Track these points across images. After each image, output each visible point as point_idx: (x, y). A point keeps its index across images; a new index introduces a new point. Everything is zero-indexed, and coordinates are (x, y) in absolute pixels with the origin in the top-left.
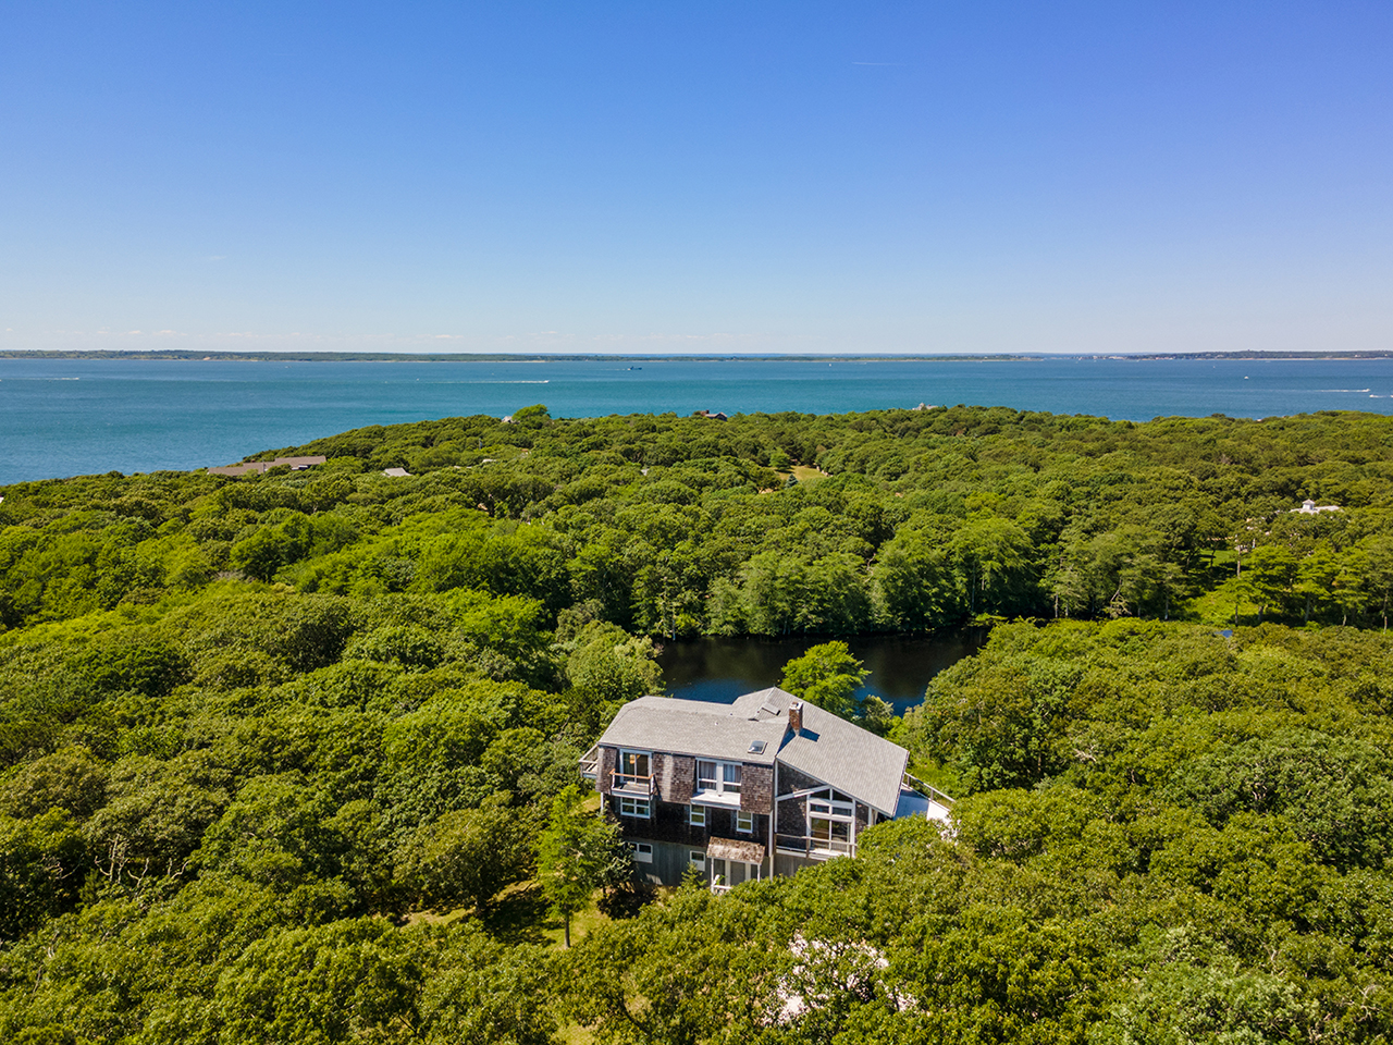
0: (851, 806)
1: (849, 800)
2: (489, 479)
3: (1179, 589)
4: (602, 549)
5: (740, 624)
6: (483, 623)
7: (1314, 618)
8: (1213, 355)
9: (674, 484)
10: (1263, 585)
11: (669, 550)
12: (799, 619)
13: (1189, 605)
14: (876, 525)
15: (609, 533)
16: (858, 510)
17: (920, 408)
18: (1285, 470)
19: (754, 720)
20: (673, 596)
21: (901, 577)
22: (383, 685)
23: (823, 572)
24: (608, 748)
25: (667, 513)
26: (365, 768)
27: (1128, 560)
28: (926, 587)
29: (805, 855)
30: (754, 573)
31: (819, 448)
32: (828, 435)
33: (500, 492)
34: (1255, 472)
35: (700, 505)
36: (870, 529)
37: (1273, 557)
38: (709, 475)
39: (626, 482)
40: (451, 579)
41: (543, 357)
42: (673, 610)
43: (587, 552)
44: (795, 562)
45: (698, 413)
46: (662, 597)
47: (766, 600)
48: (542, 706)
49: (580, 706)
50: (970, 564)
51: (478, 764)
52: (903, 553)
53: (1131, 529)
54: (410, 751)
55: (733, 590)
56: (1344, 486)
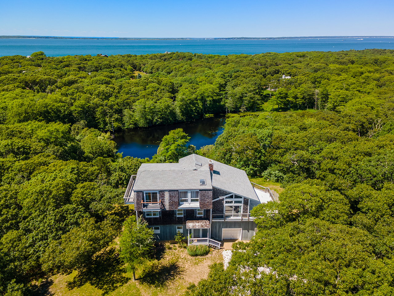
0: (242, 200)
1: (241, 197)
2: (29, 78)
3: (259, 102)
4: (82, 102)
5: (135, 124)
6: (46, 134)
7: (291, 107)
8: (235, 38)
9: (103, 78)
10: (280, 99)
11: (107, 101)
12: (155, 121)
13: (261, 107)
14: (173, 88)
15: (83, 96)
16: (166, 84)
17: (166, 53)
18: (274, 67)
19: (195, 170)
20: (111, 116)
21: (184, 105)
22: (8, 168)
23: (161, 105)
24: (138, 192)
25: (103, 88)
26: (12, 215)
27: (246, 95)
28: (192, 107)
29: (223, 220)
30: (138, 107)
31: (142, 65)
32: (143, 61)
33: (34, 83)
34: (267, 68)
35: (113, 84)
36: (171, 90)
37: (282, 91)
38: (112, 74)
39: (85, 78)
40: (26, 117)
41: (34, 37)
42: (112, 121)
43: (77, 103)
44: (151, 102)
45: (98, 55)
46: (107, 117)
47: (144, 115)
48: (87, 169)
49: (102, 166)
50: (203, 99)
51: (71, 203)
52: (184, 97)
53: (245, 85)
54: (35, 203)
55: (132, 113)
56: (290, 71)
